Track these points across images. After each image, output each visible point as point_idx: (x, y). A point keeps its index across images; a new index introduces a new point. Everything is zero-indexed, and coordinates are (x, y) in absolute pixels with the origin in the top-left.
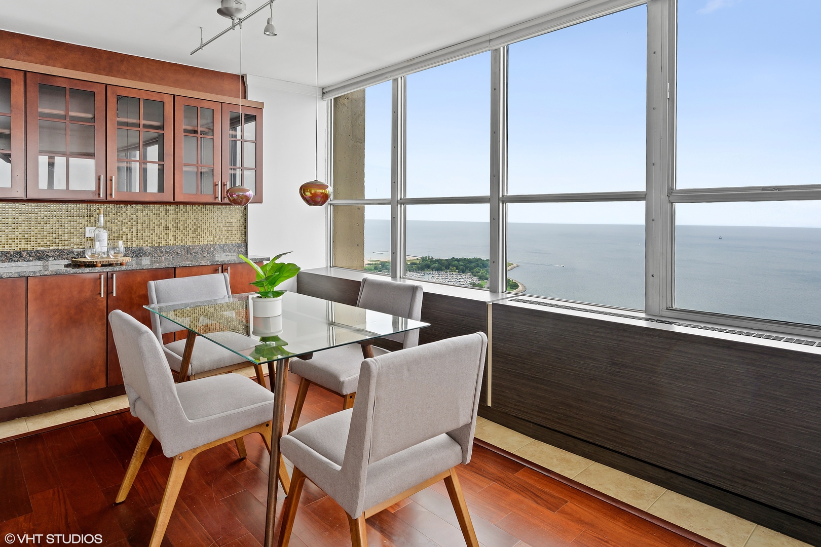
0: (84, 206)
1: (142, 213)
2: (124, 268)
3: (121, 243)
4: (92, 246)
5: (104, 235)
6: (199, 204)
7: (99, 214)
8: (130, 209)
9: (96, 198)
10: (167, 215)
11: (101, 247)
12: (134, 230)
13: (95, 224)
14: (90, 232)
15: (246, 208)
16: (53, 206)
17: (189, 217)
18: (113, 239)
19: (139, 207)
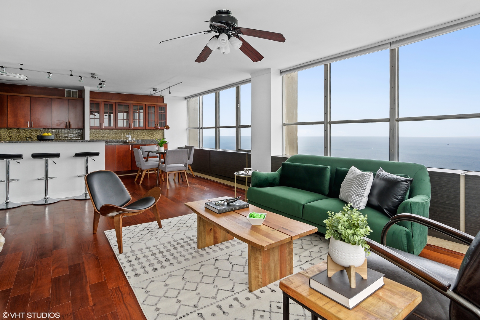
0: (126, 130)
1: (139, 132)
2: (135, 144)
3: (134, 138)
4: (128, 139)
5: (131, 137)
6: (152, 129)
7: (129, 132)
8: (136, 131)
9: (129, 128)
10: (144, 132)
11: (130, 139)
12: (137, 136)
13: (129, 134)
14: (127, 136)
15: (164, 130)
16: (120, 130)
17: (150, 133)
18: (132, 138)
19: (138, 130)
